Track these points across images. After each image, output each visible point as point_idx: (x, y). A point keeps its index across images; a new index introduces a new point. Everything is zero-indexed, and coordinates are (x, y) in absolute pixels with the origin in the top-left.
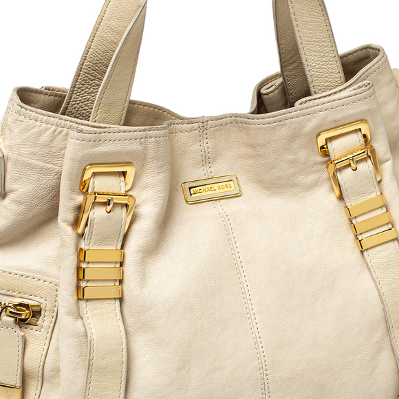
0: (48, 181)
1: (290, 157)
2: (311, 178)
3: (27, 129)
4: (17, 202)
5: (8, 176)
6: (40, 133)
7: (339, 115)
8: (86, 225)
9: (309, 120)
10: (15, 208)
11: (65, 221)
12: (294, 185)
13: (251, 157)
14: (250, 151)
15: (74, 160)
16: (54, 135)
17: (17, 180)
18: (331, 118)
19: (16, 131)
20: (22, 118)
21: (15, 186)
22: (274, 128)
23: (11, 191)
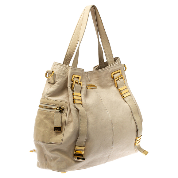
0: (64, 79)
1: (106, 79)
2: (110, 84)
3: (60, 67)
4: (58, 84)
5: (56, 78)
6: (63, 68)
7: (115, 68)
8: (74, 88)
9: (110, 70)
10: (57, 85)
11: (69, 87)
12: (107, 86)
13: (98, 80)
14: (98, 78)
15: (71, 73)
16: (65, 69)
17: (58, 79)
18: (114, 69)
19: (57, 68)
20: (58, 65)
21: (57, 80)
22: (103, 72)
23: (56, 82)
